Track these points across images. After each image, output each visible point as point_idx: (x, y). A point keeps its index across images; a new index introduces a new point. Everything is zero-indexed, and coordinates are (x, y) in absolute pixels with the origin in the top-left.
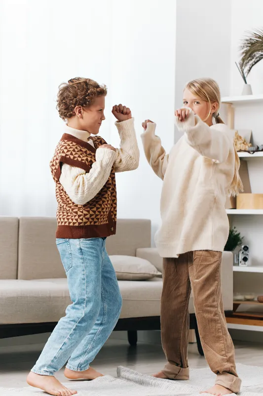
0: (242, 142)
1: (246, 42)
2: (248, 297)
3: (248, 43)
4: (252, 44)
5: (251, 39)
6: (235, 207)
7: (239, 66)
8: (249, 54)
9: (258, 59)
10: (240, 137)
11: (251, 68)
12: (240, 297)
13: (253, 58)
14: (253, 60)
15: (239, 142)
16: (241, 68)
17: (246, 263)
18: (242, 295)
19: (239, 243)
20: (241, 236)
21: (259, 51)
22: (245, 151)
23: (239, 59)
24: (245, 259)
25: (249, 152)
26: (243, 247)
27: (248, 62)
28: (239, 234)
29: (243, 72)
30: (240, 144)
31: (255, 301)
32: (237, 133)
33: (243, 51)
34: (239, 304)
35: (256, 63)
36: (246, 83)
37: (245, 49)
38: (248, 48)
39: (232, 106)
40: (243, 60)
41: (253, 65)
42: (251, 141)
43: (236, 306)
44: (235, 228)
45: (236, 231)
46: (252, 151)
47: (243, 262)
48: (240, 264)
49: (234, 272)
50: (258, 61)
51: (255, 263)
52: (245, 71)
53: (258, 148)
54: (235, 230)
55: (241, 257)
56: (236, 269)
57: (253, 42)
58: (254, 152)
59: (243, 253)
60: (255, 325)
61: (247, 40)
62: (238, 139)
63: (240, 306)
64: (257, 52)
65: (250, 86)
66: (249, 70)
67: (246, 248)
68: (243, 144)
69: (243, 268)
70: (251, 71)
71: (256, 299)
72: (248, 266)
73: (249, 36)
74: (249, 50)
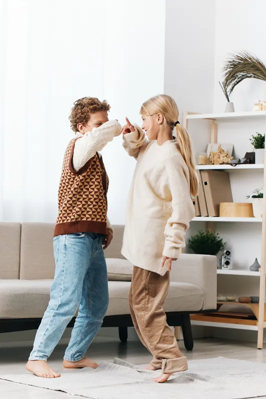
0: (225, 155)
1: (230, 64)
2: (230, 298)
3: (231, 65)
4: (235, 65)
5: (234, 61)
6: (218, 215)
7: (222, 86)
8: (232, 74)
9: (240, 79)
10: (223, 151)
11: (233, 88)
12: (222, 298)
13: (235, 78)
14: (236, 80)
15: (222, 155)
16: (225, 88)
17: (228, 266)
18: (224, 296)
19: (221, 248)
20: (223, 242)
21: (241, 72)
22: (228, 164)
23: (223, 79)
24: (227, 263)
25: (231, 164)
26: (225, 251)
27: (231, 82)
28: (221, 240)
29: (226, 91)
30: (223, 157)
31: (237, 302)
32: (220, 147)
33: (226, 72)
34: (222, 304)
35: (238, 83)
36: (229, 101)
37: (229, 70)
38: (231, 69)
39: (216, 122)
40: (227, 80)
41: (235, 85)
42: (233, 154)
43: (219, 306)
44: (218, 234)
45: (219, 238)
46: (234, 164)
47: (225, 266)
48: (222, 268)
49: (218, 274)
50: (240, 81)
51: (236, 267)
52: (227, 91)
53: (240, 160)
54: (218, 236)
55: (224, 261)
56: (219, 272)
57: (236, 63)
58: (236, 164)
59: (225, 257)
60: (237, 323)
61: (230, 62)
62: (220, 152)
63: (222, 307)
64: (240, 73)
65: (232, 103)
66: (232, 90)
67: (228, 253)
68: (226, 157)
69: (225, 271)
70: (233, 90)
71: (237, 300)
72: (230, 269)
73: (232, 58)
74: (232, 71)
